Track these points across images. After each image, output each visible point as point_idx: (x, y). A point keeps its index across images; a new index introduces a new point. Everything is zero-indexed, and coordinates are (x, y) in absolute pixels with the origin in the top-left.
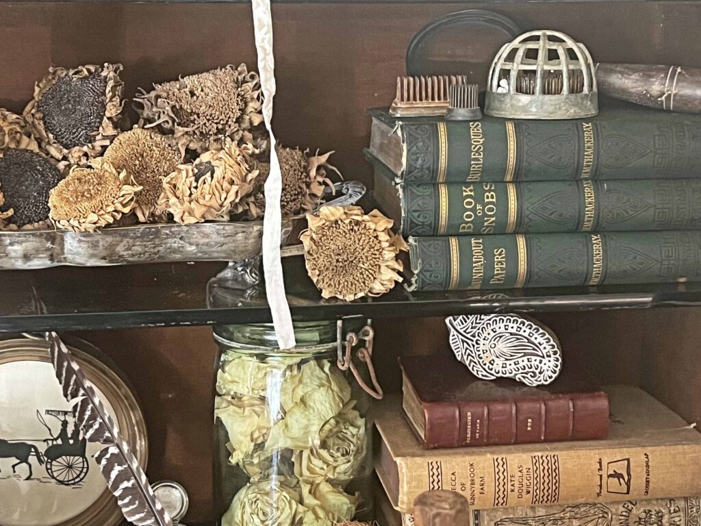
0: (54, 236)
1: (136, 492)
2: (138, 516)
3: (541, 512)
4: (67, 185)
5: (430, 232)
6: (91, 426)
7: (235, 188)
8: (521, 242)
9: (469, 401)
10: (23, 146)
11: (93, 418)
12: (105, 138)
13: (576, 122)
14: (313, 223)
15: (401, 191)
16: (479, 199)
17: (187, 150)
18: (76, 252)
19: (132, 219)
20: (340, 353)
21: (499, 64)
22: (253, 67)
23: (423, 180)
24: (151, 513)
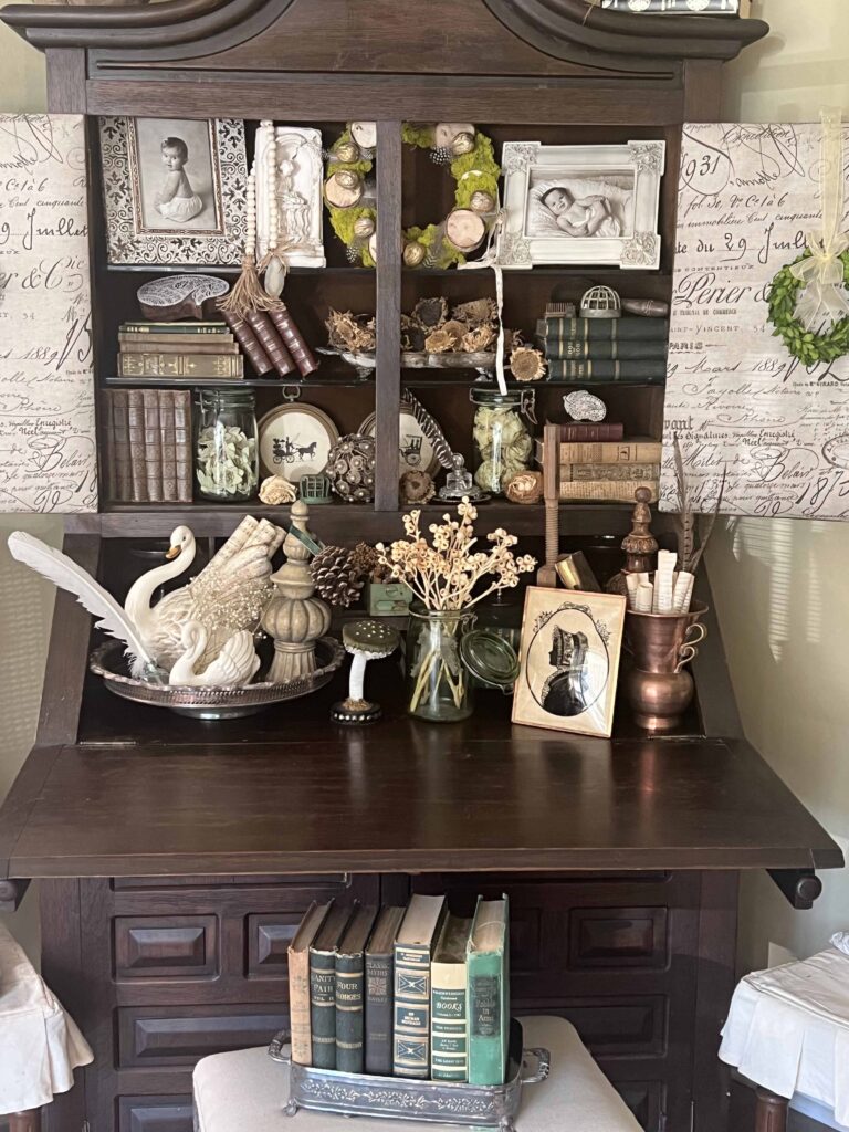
0: (426, 355)
1: (446, 455)
2: (446, 464)
3: (596, 468)
4: (432, 339)
5: (556, 358)
7: (487, 340)
8: (589, 363)
9: (571, 427)
10: (413, 326)
11: (430, 429)
12: (441, 323)
13: (610, 320)
14: (514, 353)
15: (546, 343)
17: (471, 327)
18: (433, 361)
19: (450, 350)
20: (522, 408)
21: (584, 298)
22: (495, 299)
23: (554, 340)
24: (452, 462)
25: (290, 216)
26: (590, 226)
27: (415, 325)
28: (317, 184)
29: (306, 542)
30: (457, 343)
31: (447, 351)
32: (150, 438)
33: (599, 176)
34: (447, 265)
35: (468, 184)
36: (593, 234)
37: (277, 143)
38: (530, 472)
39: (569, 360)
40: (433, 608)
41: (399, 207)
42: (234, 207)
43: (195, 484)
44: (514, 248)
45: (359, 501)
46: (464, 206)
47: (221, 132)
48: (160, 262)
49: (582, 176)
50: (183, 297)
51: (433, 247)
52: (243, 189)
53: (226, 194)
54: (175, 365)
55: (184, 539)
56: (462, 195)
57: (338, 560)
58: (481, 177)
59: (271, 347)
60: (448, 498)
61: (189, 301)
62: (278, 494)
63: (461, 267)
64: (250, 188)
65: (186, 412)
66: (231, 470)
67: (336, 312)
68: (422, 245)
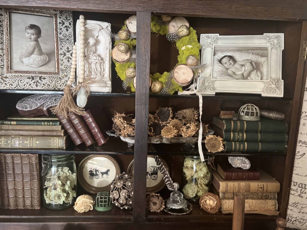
0: (161, 138)
1: (170, 184)
2: (170, 188)
4: (165, 129)
5: (229, 141)
6: (162, 171)
7: (195, 132)
8: (246, 144)
10: (155, 121)
11: (163, 169)
12: (170, 121)
13: (257, 121)
14: (207, 138)
15: (224, 133)
16: (238, 135)
17: (184, 123)
18: (165, 141)
20: (208, 161)
21: (241, 109)
23: (228, 131)
24: (173, 188)
25: (93, 66)
26: (245, 74)
27: (156, 121)
28: (108, 50)
30: (178, 133)
31: (173, 137)
32: (18, 178)
33: (249, 50)
34: (173, 92)
35: (185, 52)
36: (247, 78)
37: (86, 28)
38: (212, 194)
39: (235, 142)
41: (149, 62)
42: (65, 61)
44: (206, 84)
45: (126, 211)
46: (183, 63)
47: (60, 23)
48: (19, 88)
49: (241, 50)
50: (39, 105)
51: (167, 84)
52: (71, 52)
53: (61, 54)
54: (28, 142)
56: (181, 58)
58: (192, 48)
59: (82, 132)
60: (172, 210)
61: (41, 108)
62: (83, 208)
63: (180, 93)
64: (74, 51)
65: (36, 165)
66: (60, 194)
67: (117, 114)
68: (161, 82)
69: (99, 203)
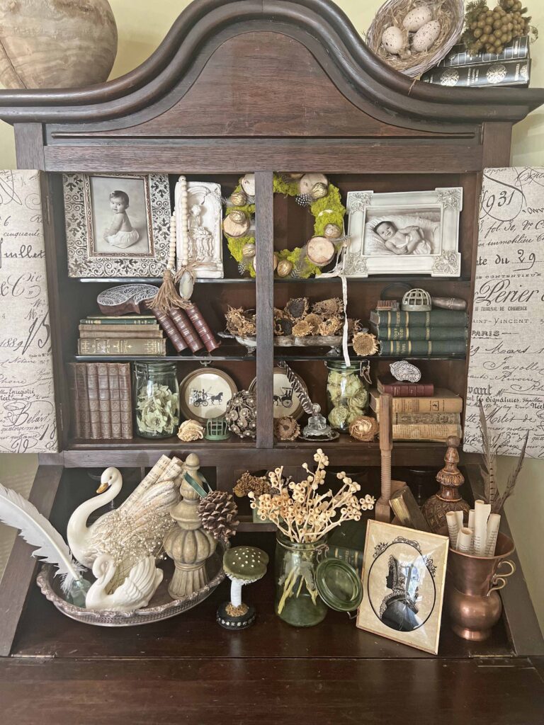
0: (293, 338)
1: (308, 405)
2: (308, 411)
3: (414, 415)
4: (297, 327)
5: (385, 340)
7: (336, 328)
8: (410, 343)
9: (396, 385)
10: (284, 317)
11: (297, 386)
12: (304, 315)
13: (425, 312)
14: (355, 336)
15: (378, 329)
16: (399, 331)
17: (324, 318)
18: (298, 343)
19: (310, 335)
20: (361, 372)
21: (405, 297)
22: (342, 299)
23: (384, 326)
24: (312, 410)
25: (198, 243)
26: (409, 247)
27: (286, 317)
28: (218, 221)
29: (196, 487)
30: (314, 330)
31: (308, 335)
32: (103, 397)
33: (415, 213)
34: (308, 276)
35: (323, 219)
36: (411, 253)
37: (188, 193)
38: (366, 417)
39: (395, 341)
40: (295, 541)
41: (272, 234)
42: (161, 237)
43: (134, 426)
44: (355, 263)
45: (247, 439)
46: (320, 235)
47: (152, 187)
48: (106, 275)
49: (403, 213)
50: (127, 299)
51: (298, 264)
52: (168, 225)
53: (155, 229)
54: (118, 346)
55: (111, 478)
56: (318, 227)
57: (218, 506)
58: (332, 214)
59: (186, 332)
60: (310, 437)
61: (131, 302)
62: (190, 435)
63: (318, 276)
64: (172, 224)
65: (127, 378)
66: (159, 417)
67: (232, 309)
68: (290, 262)
69: (212, 430)
